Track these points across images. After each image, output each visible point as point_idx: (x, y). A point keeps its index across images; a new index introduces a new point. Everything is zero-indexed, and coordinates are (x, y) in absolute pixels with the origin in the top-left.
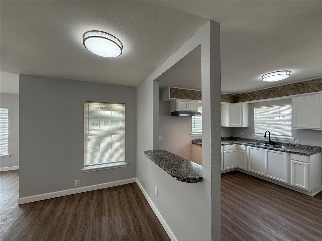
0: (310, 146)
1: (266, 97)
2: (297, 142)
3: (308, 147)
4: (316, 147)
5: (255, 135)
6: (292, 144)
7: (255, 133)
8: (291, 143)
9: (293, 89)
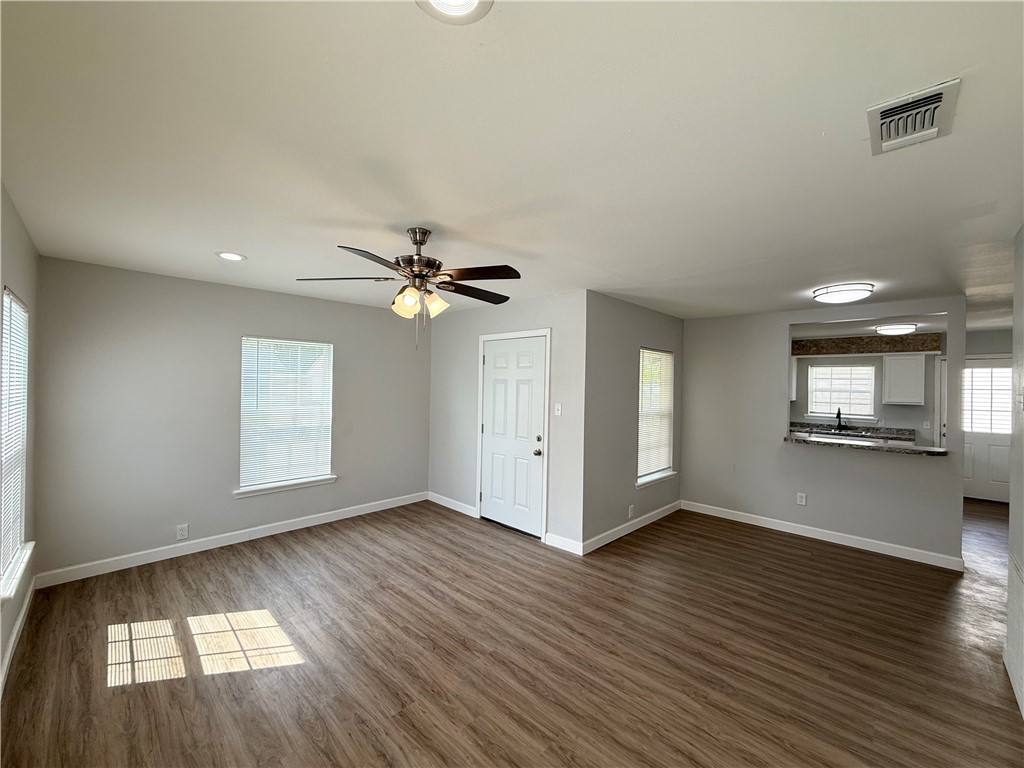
0: (901, 430)
1: (842, 351)
2: (881, 425)
3: (898, 430)
4: (909, 430)
5: (810, 414)
6: (874, 429)
7: (809, 410)
8: (873, 426)
9: (887, 343)
